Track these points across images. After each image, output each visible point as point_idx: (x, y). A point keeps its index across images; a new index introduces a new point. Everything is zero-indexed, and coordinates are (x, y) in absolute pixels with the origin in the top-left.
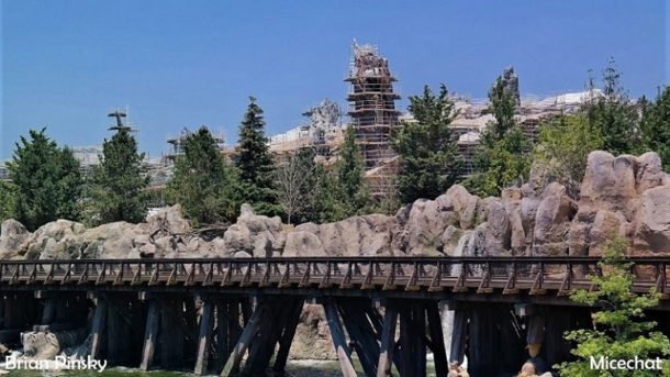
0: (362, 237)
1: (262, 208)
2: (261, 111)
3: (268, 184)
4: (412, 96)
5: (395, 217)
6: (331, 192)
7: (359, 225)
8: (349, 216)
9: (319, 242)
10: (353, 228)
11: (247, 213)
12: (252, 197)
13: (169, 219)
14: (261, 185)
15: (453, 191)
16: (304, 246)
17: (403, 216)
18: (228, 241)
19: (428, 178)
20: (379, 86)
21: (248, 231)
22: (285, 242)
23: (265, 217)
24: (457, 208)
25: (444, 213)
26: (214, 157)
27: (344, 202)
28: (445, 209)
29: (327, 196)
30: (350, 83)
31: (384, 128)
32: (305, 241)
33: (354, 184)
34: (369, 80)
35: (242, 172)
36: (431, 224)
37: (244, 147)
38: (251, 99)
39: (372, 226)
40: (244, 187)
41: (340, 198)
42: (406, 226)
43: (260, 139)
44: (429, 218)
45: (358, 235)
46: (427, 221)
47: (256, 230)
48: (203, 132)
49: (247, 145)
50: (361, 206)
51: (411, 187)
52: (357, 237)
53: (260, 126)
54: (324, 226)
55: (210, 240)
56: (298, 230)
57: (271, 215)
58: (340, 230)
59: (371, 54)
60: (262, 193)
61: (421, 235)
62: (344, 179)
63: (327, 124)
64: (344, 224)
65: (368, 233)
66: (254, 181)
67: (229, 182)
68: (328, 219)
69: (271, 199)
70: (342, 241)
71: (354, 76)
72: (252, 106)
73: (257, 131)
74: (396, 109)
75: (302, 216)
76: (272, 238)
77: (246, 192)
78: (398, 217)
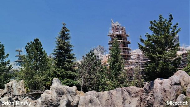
0: (124, 100)
1: (67, 82)
2: (68, 31)
3: (71, 69)
4: (153, 21)
5: (142, 89)
6: (105, 75)
7: (122, 93)
8: (115, 88)
9: (99, 102)
10: (119, 94)
11: (56, 83)
12: (62, 76)
13: (13, 87)
14: (67, 69)
15: (178, 74)
16: (90, 104)
17: (147, 88)
18: (43, 100)
19: (163, 65)
20: (122, 38)
21: (55, 94)
22: (78, 102)
23: (68, 87)
24: (183, 84)
25: (175, 87)
26: (42, 53)
27: (112, 80)
28: (176, 84)
29: (103, 77)
30: (109, 37)
31: (124, 55)
32: (91, 101)
33: (118, 70)
34: (118, 35)
35: (57, 62)
36: (167, 93)
37: (59, 50)
38: (64, 24)
39: (130, 93)
40: (58, 71)
41: (110, 78)
42: (150, 94)
43: (68, 45)
44: (166, 89)
45: (122, 98)
46: (165, 91)
47: (61, 94)
48: (37, 40)
49: (60, 48)
50: (122, 82)
51: (153, 71)
52: (121, 100)
53: (68, 38)
54: (101, 93)
55: (35, 99)
56: (87, 95)
57: (71, 86)
58: (111, 95)
59: (118, 26)
60: (67, 74)
61: (162, 100)
62: (112, 68)
63: (100, 54)
64: (113, 92)
65: (128, 97)
66: (63, 68)
67: (49, 68)
68: (104, 90)
69: (72, 77)
70: (113, 101)
71: (111, 34)
72: (64, 28)
73: (66, 41)
74: (129, 48)
75: (89, 87)
76: (70, 99)
77: (58, 73)
78: (145, 89)
